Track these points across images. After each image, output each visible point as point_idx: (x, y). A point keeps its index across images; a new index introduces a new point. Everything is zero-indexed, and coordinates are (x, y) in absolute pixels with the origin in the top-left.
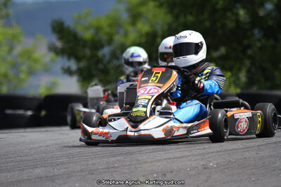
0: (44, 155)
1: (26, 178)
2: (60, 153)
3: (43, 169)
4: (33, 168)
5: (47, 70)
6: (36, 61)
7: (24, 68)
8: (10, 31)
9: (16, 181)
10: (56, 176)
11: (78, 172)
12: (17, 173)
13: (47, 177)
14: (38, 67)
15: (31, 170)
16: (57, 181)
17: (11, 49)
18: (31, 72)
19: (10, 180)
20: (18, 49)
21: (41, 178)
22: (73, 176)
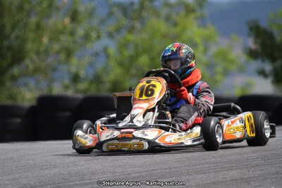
0: (239, 157)
3: (238, 171)
4: (228, 170)
5: (242, 70)
6: (231, 62)
7: (219, 69)
8: (205, 32)
10: (250, 178)
11: (274, 174)
12: (212, 174)
13: (242, 179)
14: (233, 68)
16: (252, 183)
17: (206, 49)
18: (226, 73)
20: (213, 50)
21: (236, 180)
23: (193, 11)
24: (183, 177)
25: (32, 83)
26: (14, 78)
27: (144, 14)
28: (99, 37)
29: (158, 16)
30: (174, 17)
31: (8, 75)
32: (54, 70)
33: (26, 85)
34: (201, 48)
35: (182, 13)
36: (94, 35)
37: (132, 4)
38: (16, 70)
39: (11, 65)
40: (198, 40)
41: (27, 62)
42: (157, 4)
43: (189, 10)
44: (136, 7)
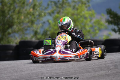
0: (105, 65)
1: (97, 75)
2: (111, 64)
3: (104, 71)
5: (106, 29)
6: (101, 25)
7: (96, 28)
9: (93, 77)
13: (106, 75)
14: (103, 27)
15: (99, 72)
16: (110, 76)
17: (91, 20)
19: (90, 76)
20: (94, 20)
21: (103, 75)
22: (117, 74)
23: (85, 4)
24: (81, 74)
25: (17, 35)
26: (9, 34)
27: (64, 5)
28: (45, 15)
29: (70, 6)
30: (77, 6)
32: (26, 30)
33: (14, 36)
34: (89, 20)
35: (80, 5)
36: (43, 14)
37: (59, 1)
38: (10, 30)
39: (8, 28)
40: (87, 16)
44: (61, 2)
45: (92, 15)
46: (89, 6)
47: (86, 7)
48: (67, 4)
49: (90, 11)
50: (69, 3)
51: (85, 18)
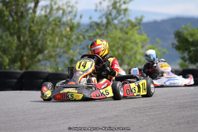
23: (136, 26)
25: (48, 64)
26: (39, 61)
27: (109, 27)
29: (116, 28)
30: (125, 28)
31: (36, 59)
32: (60, 57)
34: (140, 45)
35: (130, 27)
37: (102, 22)
38: (40, 57)
39: (38, 54)
40: (138, 41)
41: (46, 52)
42: (116, 22)
43: (133, 26)
45: (145, 40)
46: (140, 29)
47: (137, 30)
48: (113, 26)
49: (142, 34)
50: (115, 25)
51: (136, 44)
